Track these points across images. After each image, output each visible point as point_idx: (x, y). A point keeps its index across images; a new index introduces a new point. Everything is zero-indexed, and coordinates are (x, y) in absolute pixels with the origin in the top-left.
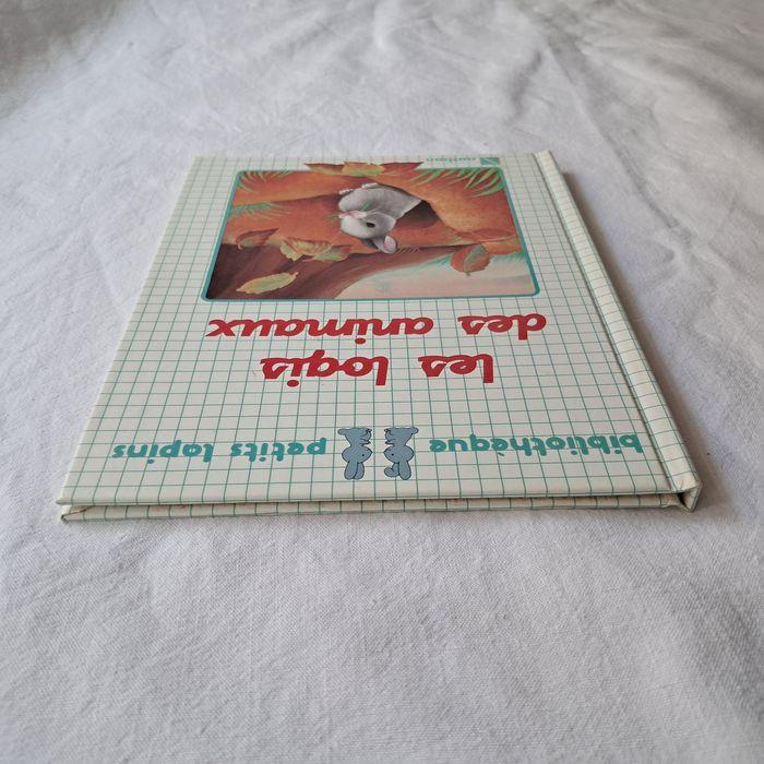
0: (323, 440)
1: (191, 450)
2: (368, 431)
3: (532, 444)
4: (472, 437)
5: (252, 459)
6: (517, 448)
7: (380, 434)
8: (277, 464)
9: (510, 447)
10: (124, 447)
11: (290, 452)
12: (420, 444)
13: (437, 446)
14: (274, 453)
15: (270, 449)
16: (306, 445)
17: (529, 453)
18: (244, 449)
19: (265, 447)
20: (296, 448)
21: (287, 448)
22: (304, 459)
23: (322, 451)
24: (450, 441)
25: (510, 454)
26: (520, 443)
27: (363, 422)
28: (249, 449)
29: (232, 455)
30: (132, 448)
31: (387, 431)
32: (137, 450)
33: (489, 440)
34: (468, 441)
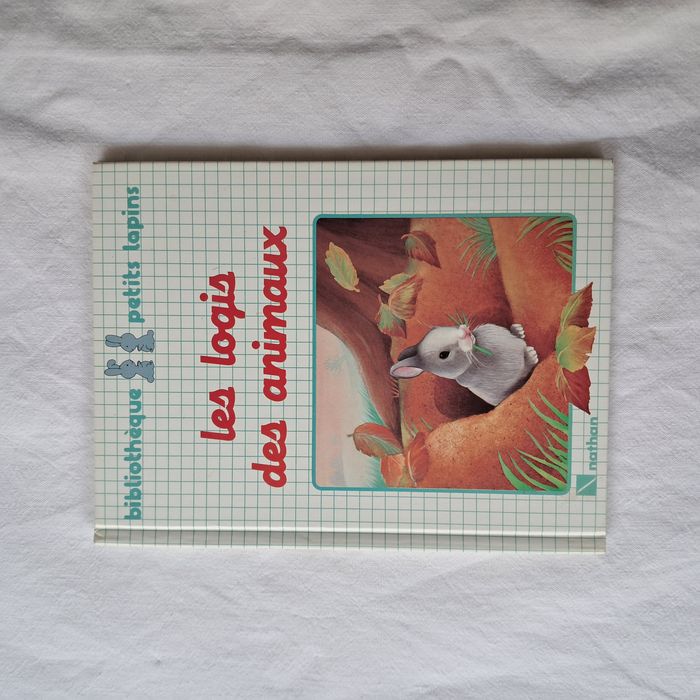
0: (143, 321)
1: (134, 237)
2: (151, 350)
3: (135, 454)
4: (144, 417)
5: (124, 276)
6: (132, 444)
7: (148, 357)
8: (120, 293)
9: (132, 439)
10: (137, 193)
11: (131, 301)
12: (138, 382)
13: (135, 394)
14: (130, 290)
15: (134, 287)
16: (138, 309)
17: (126, 450)
18: (134, 271)
19: (137, 283)
20: (135, 303)
21: (135, 297)
22: (125, 309)
23: (131, 320)
24: (139, 402)
25: (127, 439)
26: (136, 446)
27: (160, 347)
28: (134, 273)
29: (129, 264)
30: (136, 198)
31: (151, 363)
32: (134, 202)
33: (140, 427)
34: (140, 413)
